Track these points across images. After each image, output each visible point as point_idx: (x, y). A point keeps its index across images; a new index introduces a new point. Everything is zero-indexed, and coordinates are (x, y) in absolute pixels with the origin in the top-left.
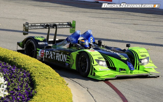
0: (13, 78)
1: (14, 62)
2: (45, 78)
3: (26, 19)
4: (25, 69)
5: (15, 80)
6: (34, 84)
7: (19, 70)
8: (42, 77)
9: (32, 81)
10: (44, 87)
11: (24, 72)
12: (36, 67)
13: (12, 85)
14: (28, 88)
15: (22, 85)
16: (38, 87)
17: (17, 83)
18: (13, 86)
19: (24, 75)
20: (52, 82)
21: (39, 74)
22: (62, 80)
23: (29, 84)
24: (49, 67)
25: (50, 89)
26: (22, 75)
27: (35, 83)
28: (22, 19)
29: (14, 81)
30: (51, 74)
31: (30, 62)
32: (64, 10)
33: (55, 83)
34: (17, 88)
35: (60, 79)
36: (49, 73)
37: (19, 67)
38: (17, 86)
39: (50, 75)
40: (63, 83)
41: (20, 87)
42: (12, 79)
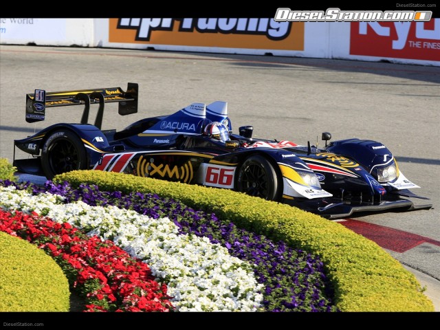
0: (279, 275)
1: (280, 233)
2: (363, 274)
3: (310, 117)
4: (310, 251)
5: (285, 280)
6: (336, 291)
7: (294, 252)
8: (354, 270)
9: (331, 283)
10: (362, 298)
11: (308, 258)
12: (338, 246)
13: (278, 293)
14: (318, 301)
15: (304, 293)
16: (346, 297)
17: (289, 289)
18: (278, 296)
19: (307, 266)
20: (382, 284)
21: (346, 263)
22: (410, 280)
23: (321, 289)
24: (375, 243)
25: (377, 302)
26: (302, 268)
27: (338, 286)
28: (300, 118)
29: (281, 282)
30: (379, 264)
31: (323, 233)
32: (410, 94)
33: (392, 288)
34: (289, 300)
35: (404, 276)
36: (375, 261)
37: (294, 245)
38: (291, 296)
39: (377, 266)
40: (411, 287)
41: (297, 299)
42: (275, 278)
